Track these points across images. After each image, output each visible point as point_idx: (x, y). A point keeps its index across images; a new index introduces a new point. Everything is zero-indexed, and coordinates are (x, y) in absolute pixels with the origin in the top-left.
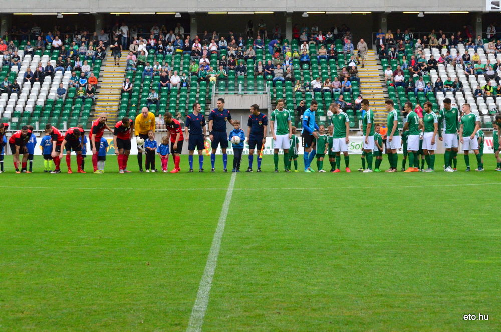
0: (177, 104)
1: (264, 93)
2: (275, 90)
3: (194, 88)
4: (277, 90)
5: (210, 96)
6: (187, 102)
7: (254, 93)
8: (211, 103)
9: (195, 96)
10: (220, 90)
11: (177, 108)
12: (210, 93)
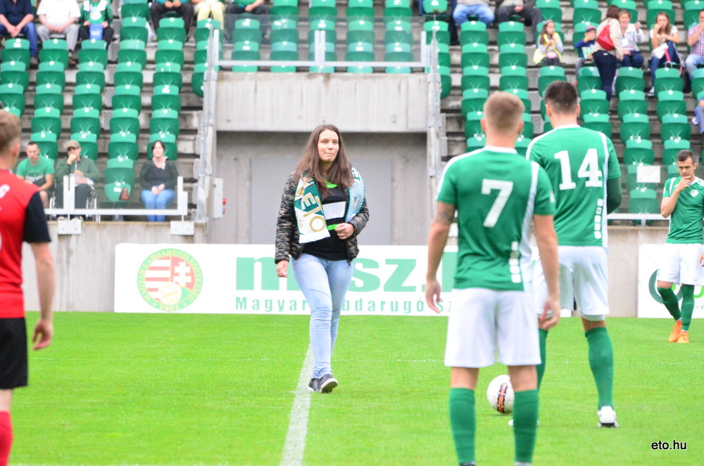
0: (65, 109)
1: (413, 71)
2: (456, 58)
3: (134, 44)
4: (468, 59)
5: (199, 77)
6: (107, 101)
7: (376, 70)
8: (200, 108)
9: (137, 79)
10: (239, 55)
11: (66, 124)
12: (198, 68)
